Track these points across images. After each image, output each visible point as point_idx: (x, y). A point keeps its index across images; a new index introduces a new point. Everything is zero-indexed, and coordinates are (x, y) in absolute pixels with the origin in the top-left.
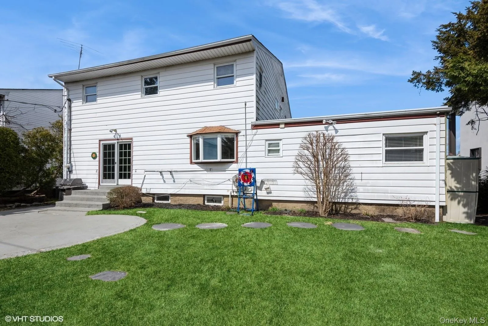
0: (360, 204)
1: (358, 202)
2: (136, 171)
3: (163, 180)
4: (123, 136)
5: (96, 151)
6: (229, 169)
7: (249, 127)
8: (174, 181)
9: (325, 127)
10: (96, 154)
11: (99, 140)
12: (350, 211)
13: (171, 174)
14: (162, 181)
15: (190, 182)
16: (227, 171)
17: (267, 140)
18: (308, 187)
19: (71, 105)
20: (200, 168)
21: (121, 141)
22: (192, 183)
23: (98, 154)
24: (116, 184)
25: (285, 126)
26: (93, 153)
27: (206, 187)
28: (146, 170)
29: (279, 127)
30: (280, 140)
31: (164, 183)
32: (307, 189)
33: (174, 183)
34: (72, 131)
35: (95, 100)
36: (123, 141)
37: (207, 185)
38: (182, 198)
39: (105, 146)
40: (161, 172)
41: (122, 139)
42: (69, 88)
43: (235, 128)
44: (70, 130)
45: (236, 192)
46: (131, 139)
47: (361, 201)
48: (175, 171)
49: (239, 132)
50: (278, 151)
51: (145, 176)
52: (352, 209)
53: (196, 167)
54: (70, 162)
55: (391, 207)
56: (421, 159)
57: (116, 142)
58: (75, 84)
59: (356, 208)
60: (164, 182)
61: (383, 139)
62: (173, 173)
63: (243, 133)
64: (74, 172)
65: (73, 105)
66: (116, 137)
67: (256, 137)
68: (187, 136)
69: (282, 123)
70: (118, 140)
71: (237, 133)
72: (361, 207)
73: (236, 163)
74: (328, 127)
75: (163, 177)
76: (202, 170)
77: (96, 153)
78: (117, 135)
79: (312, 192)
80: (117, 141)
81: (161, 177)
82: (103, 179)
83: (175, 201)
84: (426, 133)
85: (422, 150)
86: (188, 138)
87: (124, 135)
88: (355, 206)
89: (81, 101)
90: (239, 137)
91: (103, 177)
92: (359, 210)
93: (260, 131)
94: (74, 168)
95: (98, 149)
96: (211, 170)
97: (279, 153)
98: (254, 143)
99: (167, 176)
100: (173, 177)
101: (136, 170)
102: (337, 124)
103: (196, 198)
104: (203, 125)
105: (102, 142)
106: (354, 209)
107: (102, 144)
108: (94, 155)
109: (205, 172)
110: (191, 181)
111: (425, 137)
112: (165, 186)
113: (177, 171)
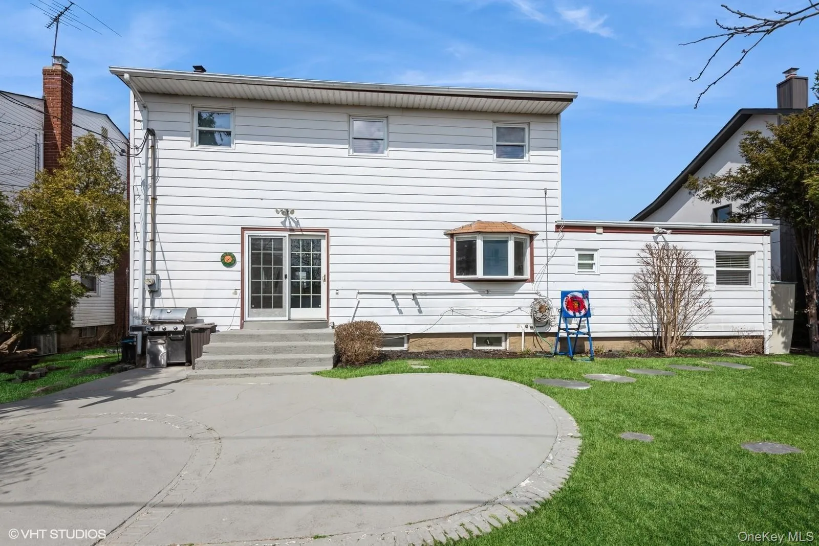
0: (692, 337)
1: (692, 335)
2: (337, 293)
3: (398, 310)
4: (304, 224)
5: (236, 249)
6: (519, 292)
7: (552, 227)
8: (420, 312)
9: (653, 237)
10: (233, 257)
11: (242, 228)
12: (681, 348)
13: (415, 299)
14: (396, 312)
15: (451, 313)
16: (516, 295)
17: (577, 250)
18: (634, 317)
19: (155, 144)
20: (469, 289)
21: (300, 233)
22: (454, 314)
23: (238, 257)
24: (287, 318)
25: (605, 231)
26: (226, 254)
27: (480, 321)
28: (360, 291)
29: (596, 232)
30: (596, 250)
31: (400, 314)
32: (633, 321)
33: (420, 315)
34: (158, 202)
35: (229, 145)
36: (305, 233)
37: (483, 317)
38: (432, 340)
39: (255, 242)
40: (393, 295)
41: (301, 230)
42: (149, 105)
43: (529, 228)
44: (154, 199)
45: (531, 328)
46: (327, 231)
47: (694, 334)
48: (421, 294)
49: (535, 235)
50: (591, 266)
51: (359, 302)
52: (683, 345)
53: (462, 287)
54: (154, 272)
55: (723, 340)
56: (747, 282)
57: (286, 234)
58: (168, 100)
59: (687, 343)
60: (400, 312)
61: (714, 256)
62: (418, 297)
63: (541, 236)
64: (164, 293)
65: (160, 144)
66: (287, 224)
67: (562, 244)
68: (444, 234)
69: (599, 227)
70: (292, 230)
71: (532, 236)
72: (693, 341)
73: (530, 282)
74: (657, 237)
75: (397, 304)
76: (473, 292)
77: (234, 254)
78: (289, 220)
79: (638, 325)
80: (289, 233)
81: (393, 304)
82: (252, 308)
83: (420, 346)
84: (754, 252)
85: (750, 272)
86: (445, 237)
87: (307, 221)
88: (687, 341)
89: (189, 139)
90: (535, 242)
91: (252, 305)
92: (691, 345)
93: (568, 235)
94: (164, 284)
95: (240, 245)
96: (488, 292)
97: (592, 269)
98: (559, 252)
99: (404, 302)
100: (417, 303)
101: (338, 290)
102: (671, 234)
103: (461, 339)
104: (475, 218)
105: (247, 233)
106: (685, 345)
107: (249, 236)
108: (228, 259)
109: (479, 296)
110: (453, 311)
111: (752, 257)
112: (401, 320)
113: (425, 294)
